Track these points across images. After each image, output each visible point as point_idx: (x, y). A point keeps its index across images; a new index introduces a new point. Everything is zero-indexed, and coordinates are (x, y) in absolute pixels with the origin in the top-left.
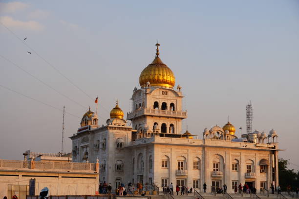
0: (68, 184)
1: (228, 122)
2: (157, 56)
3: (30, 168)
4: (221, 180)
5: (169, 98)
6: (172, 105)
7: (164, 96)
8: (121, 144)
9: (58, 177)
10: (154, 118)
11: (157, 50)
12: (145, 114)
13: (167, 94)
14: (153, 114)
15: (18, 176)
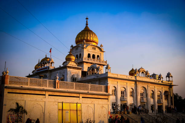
0: (87, 105)
1: (133, 69)
2: (87, 26)
3: (55, 88)
4: (145, 105)
5: (96, 52)
6: (98, 56)
7: (93, 50)
8: (75, 79)
9: (79, 97)
10: (88, 64)
11: (87, 22)
12: (84, 60)
13: (95, 49)
14: (88, 61)
15: (45, 95)
